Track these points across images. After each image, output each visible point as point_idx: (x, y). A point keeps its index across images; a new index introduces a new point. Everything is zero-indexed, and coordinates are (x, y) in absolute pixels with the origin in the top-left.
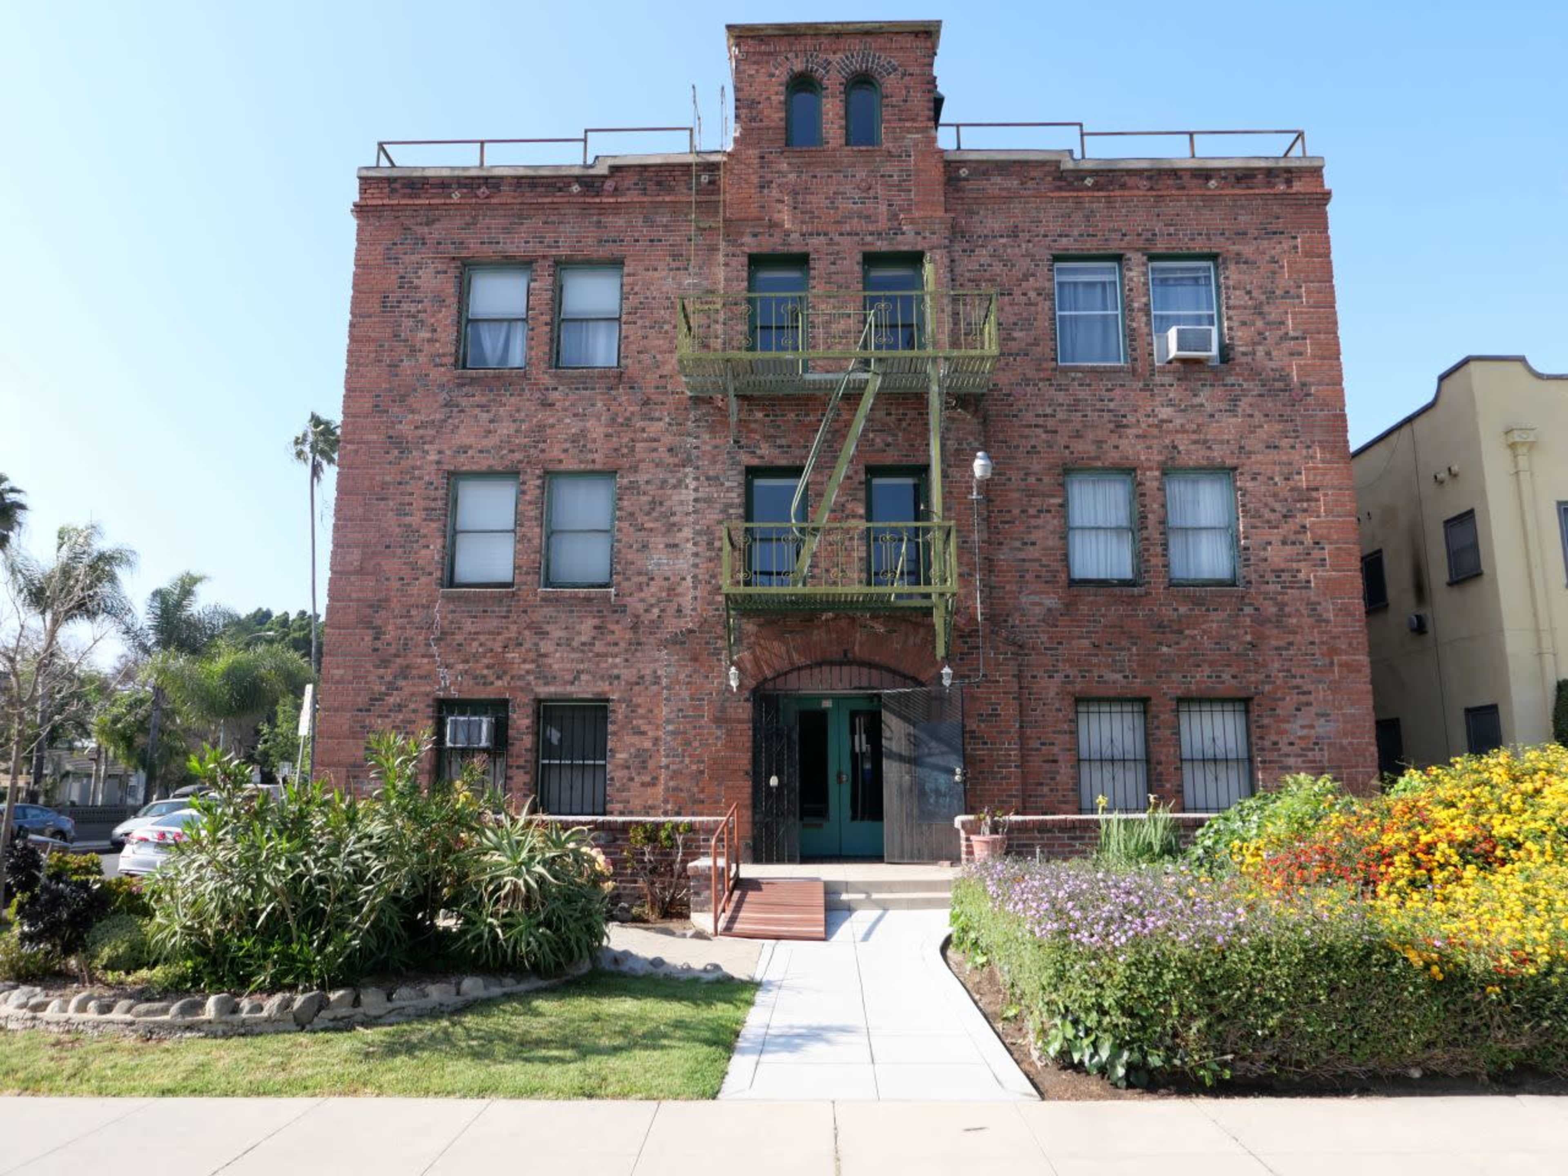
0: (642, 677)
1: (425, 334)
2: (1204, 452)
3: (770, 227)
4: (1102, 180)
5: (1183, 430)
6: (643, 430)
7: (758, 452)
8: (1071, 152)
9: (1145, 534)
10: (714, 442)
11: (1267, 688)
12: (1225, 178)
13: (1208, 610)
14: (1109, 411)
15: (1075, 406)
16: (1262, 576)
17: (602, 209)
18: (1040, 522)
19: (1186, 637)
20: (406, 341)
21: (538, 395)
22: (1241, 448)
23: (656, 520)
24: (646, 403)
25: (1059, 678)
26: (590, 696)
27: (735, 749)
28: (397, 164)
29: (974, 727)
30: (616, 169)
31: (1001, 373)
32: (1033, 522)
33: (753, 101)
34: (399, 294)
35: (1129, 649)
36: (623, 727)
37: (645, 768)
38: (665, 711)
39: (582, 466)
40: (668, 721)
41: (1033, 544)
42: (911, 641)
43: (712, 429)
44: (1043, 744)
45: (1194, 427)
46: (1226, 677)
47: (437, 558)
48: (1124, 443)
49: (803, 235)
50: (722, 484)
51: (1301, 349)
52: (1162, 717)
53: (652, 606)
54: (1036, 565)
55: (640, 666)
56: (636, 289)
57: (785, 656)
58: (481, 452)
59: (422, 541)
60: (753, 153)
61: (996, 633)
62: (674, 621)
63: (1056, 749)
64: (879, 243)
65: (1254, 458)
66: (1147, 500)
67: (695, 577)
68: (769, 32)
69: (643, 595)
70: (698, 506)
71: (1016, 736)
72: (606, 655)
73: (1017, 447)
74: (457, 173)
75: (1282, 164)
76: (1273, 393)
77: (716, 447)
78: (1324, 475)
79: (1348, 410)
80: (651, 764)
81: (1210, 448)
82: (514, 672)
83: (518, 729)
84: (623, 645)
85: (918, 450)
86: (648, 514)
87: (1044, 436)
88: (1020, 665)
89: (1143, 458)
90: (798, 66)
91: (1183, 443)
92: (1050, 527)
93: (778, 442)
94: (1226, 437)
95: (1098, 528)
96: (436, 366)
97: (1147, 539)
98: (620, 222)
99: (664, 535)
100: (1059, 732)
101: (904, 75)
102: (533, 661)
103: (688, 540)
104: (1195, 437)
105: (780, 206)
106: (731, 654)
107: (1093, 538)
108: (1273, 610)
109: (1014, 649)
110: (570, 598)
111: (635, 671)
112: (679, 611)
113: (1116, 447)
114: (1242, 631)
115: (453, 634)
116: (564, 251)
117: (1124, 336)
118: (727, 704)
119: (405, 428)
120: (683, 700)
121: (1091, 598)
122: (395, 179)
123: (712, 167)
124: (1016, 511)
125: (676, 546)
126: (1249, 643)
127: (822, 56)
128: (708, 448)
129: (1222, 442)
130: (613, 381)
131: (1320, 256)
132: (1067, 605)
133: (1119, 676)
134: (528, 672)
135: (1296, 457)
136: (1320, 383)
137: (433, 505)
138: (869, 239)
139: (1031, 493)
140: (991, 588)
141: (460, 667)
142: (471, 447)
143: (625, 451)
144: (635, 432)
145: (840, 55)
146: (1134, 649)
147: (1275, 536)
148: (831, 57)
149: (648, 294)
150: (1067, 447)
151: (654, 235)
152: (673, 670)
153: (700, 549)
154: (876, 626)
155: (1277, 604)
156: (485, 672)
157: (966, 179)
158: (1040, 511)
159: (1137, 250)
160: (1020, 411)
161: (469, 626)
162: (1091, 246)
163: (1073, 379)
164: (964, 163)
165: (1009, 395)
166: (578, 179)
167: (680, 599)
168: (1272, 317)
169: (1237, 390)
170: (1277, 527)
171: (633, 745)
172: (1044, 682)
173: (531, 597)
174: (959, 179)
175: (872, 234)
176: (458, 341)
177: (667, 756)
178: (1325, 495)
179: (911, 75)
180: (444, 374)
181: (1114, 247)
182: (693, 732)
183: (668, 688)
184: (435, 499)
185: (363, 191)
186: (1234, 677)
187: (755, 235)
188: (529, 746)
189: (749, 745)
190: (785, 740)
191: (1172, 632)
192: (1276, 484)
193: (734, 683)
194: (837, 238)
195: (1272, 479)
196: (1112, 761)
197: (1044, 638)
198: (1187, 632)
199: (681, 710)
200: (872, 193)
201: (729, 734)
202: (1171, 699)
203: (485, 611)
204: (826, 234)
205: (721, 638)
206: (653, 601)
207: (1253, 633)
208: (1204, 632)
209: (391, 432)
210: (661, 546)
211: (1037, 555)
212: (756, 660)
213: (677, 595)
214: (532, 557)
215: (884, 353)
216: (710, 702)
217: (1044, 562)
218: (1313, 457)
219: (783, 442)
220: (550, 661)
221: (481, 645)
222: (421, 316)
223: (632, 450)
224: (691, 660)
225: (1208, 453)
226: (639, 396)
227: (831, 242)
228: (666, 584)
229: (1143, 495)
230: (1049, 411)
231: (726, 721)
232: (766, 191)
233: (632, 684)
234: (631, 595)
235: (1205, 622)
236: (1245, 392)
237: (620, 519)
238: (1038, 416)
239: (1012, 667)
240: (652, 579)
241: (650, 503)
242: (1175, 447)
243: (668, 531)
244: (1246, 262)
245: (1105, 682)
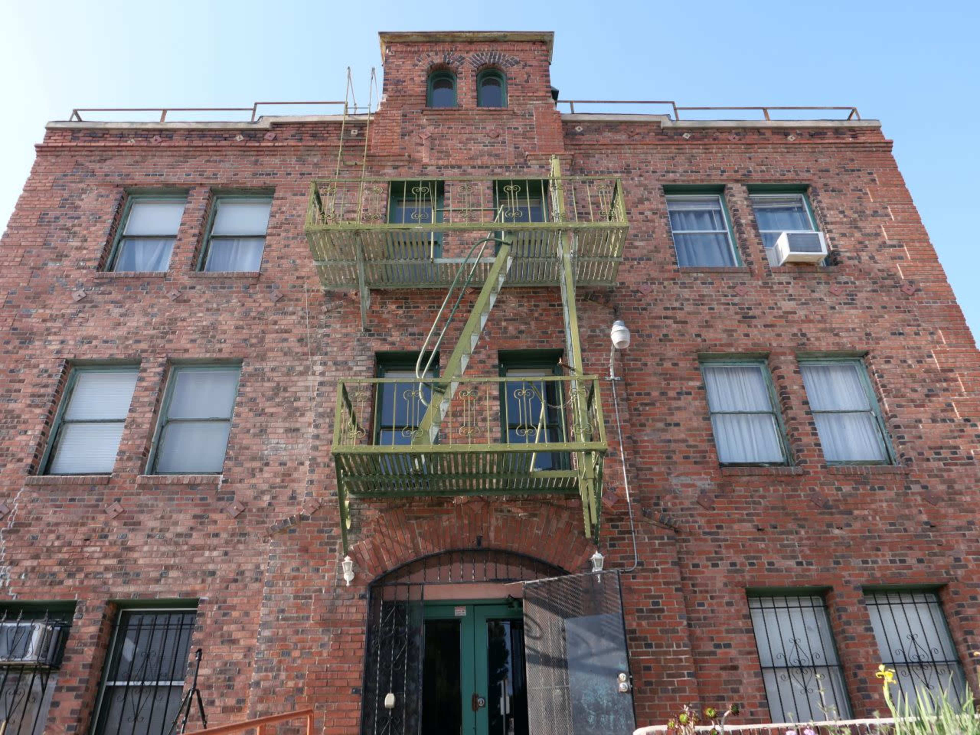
0: (242, 573)
1: (75, 243)
2: (832, 339)
3: (409, 162)
4: (698, 135)
5: (808, 320)
6: (275, 323)
7: (389, 339)
8: (668, 116)
9: (790, 413)
10: (344, 331)
11: (960, 572)
12: (801, 134)
13: (873, 489)
14: (734, 304)
15: (700, 300)
16: (921, 454)
17: (260, 151)
18: (681, 403)
19: (856, 518)
20: (56, 248)
21: (174, 292)
22: (868, 335)
23: (278, 405)
24: (280, 300)
25: (723, 566)
26: (176, 596)
27: (344, 659)
28: (83, 119)
29: (634, 625)
30: (276, 125)
31: (626, 274)
32: (675, 404)
33: (398, 81)
34: (58, 213)
35: (797, 533)
36: (210, 635)
37: (229, 687)
38: (263, 611)
39: (208, 355)
40: (265, 625)
41: (677, 425)
42: (554, 525)
43: (344, 319)
44: (718, 646)
45: (818, 317)
46: (911, 561)
47: (32, 443)
48: (753, 332)
49: (439, 167)
50: (350, 369)
51: (901, 254)
52: (850, 609)
53: (263, 492)
54: (683, 446)
55: (241, 559)
56: (284, 209)
57: (410, 545)
58: (106, 342)
59: (21, 427)
60: (397, 114)
61: (650, 516)
62: (287, 509)
63: (733, 652)
64: (507, 174)
65: (882, 344)
66: (786, 382)
67: (313, 460)
68: (414, 38)
69: (254, 481)
70: (323, 389)
71: (685, 635)
72: (202, 548)
73: (649, 336)
74: (135, 126)
75: (846, 124)
76: (887, 290)
77: (347, 335)
78: (955, 357)
79: (959, 301)
80: (239, 683)
81: (837, 335)
82: (91, 569)
83: (80, 639)
84: (224, 536)
85: (551, 337)
86: (270, 399)
87: (674, 326)
88: (679, 552)
89: (774, 344)
90: (438, 60)
91: (811, 330)
92: (692, 409)
93: (410, 330)
94: (851, 326)
95: (740, 413)
96: (79, 268)
97: (793, 419)
98: (276, 161)
99: (285, 419)
100: (734, 631)
101: (526, 65)
102: (115, 556)
103: (309, 425)
104: (821, 326)
105: (420, 148)
106: (345, 543)
107: (735, 423)
108: (942, 488)
109: (671, 533)
110: (172, 484)
111: (234, 566)
112: (293, 497)
113: (747, 335)
114: (914, 511)
115: (30, 525)
116: (221, 180)
117: (736, 248)
118: (339, 602)
119: (34, 322)
120: (286, 599)
121: (745, 479)
122: (79, 130)
123: (361, 126)
124: (655, 394)
125: (297, 430)
126: (926, 523)
127: (457, 55)
128: (338, 336)
129: (847, 330)
130: (251, 281)
131: (896, 186)
132: (721, 486)
133: (792, 563)
134: (107, 569)
135: (923, 341)
136: (927, 280)
137: (42, 391)
138: (498, 170)
139: (668, 377)
140: (638, 469)
141: (28, 563)
142: (96, 338)
143: (254, 341)
144: (267, 324)
145: (471, 54)
146: (803, 532)
147: (924, 414)
148: (465, 55)
149: (294, 212)
150: (698, 335)
151: (305, 170)
152: (278, 562)
153: (321, 431)
154: (514, 510)
155: (943, 482)
156: (56, 569)
157: (582, 134)
158: (678, 393)
159: (737, 181)
160: (649, 304)
161: (50, 516)
162: (694, 179)
163: (696, 279)
164: (579, 122)
165: (638, 291)
166: (242, 131)
167: (295, 486)
168: (868, 230)
169: (850, 288)
170: (923, 406)
171: (219, 657)
172: (709, 572)
173: (127, 485)
174: (576, 134)
175: (501, 167)
176: (106, 250)
177: (259, 670)
178: (962, 375)
179: (531, 66)
180: (86, 275)
181: (716, 179)
182: (295, 638)
183: (270, 584)
184: (46, 386)
185: (48, 137)
186: (920, 561)
187: (396, 167)
188: (89, 660)
189: (362, 653)
190: (405, 646)
191: (842, 513)
192: (910, 366)
193: (348, 577)
194: (470, 170)
195: (905, 361)
196: (801, 668)
197: (702, 521)
198: (856, 512)
199: (283, 611)
200: (500, 139)
201: (338, 638)
202: (856, 588)
203: (72, 500)
204: (459, 167)
205: (337, 525)
206: (265, 487)
207: (928, 512)
208: (876, 512)
209: (17, 325)
210: (281, 431)
211: (683, 436)
212: (375, 550)
213: (293, 481)
214: (138, 442)
215: (514, 225)
216: (318, 599)
217: (691, 443)
218: (939, 342)
219: (415, 330)
220: (136, 555)
221: (58, 538)
222: (76, 229)
223: (262, 341)
224: (300, 550)
225: (837, 340)
226: (276, 292)
227: (465, 173)
228: (282, 469)
229: (781, 377)
230: (677, 305)
231: (335, 623)
232: (406, 138)
233: (228, 582)
234: (241, 481)
235: (873, 501)
236: (859, 289)
237: (240, 404)
238: (666, 309)
239: (671, 554)
240: (267, 464)
241: (273, 389)
242: (804, 335)
243: (290, 415)
244: (833, 191)
245: (777, 570)
